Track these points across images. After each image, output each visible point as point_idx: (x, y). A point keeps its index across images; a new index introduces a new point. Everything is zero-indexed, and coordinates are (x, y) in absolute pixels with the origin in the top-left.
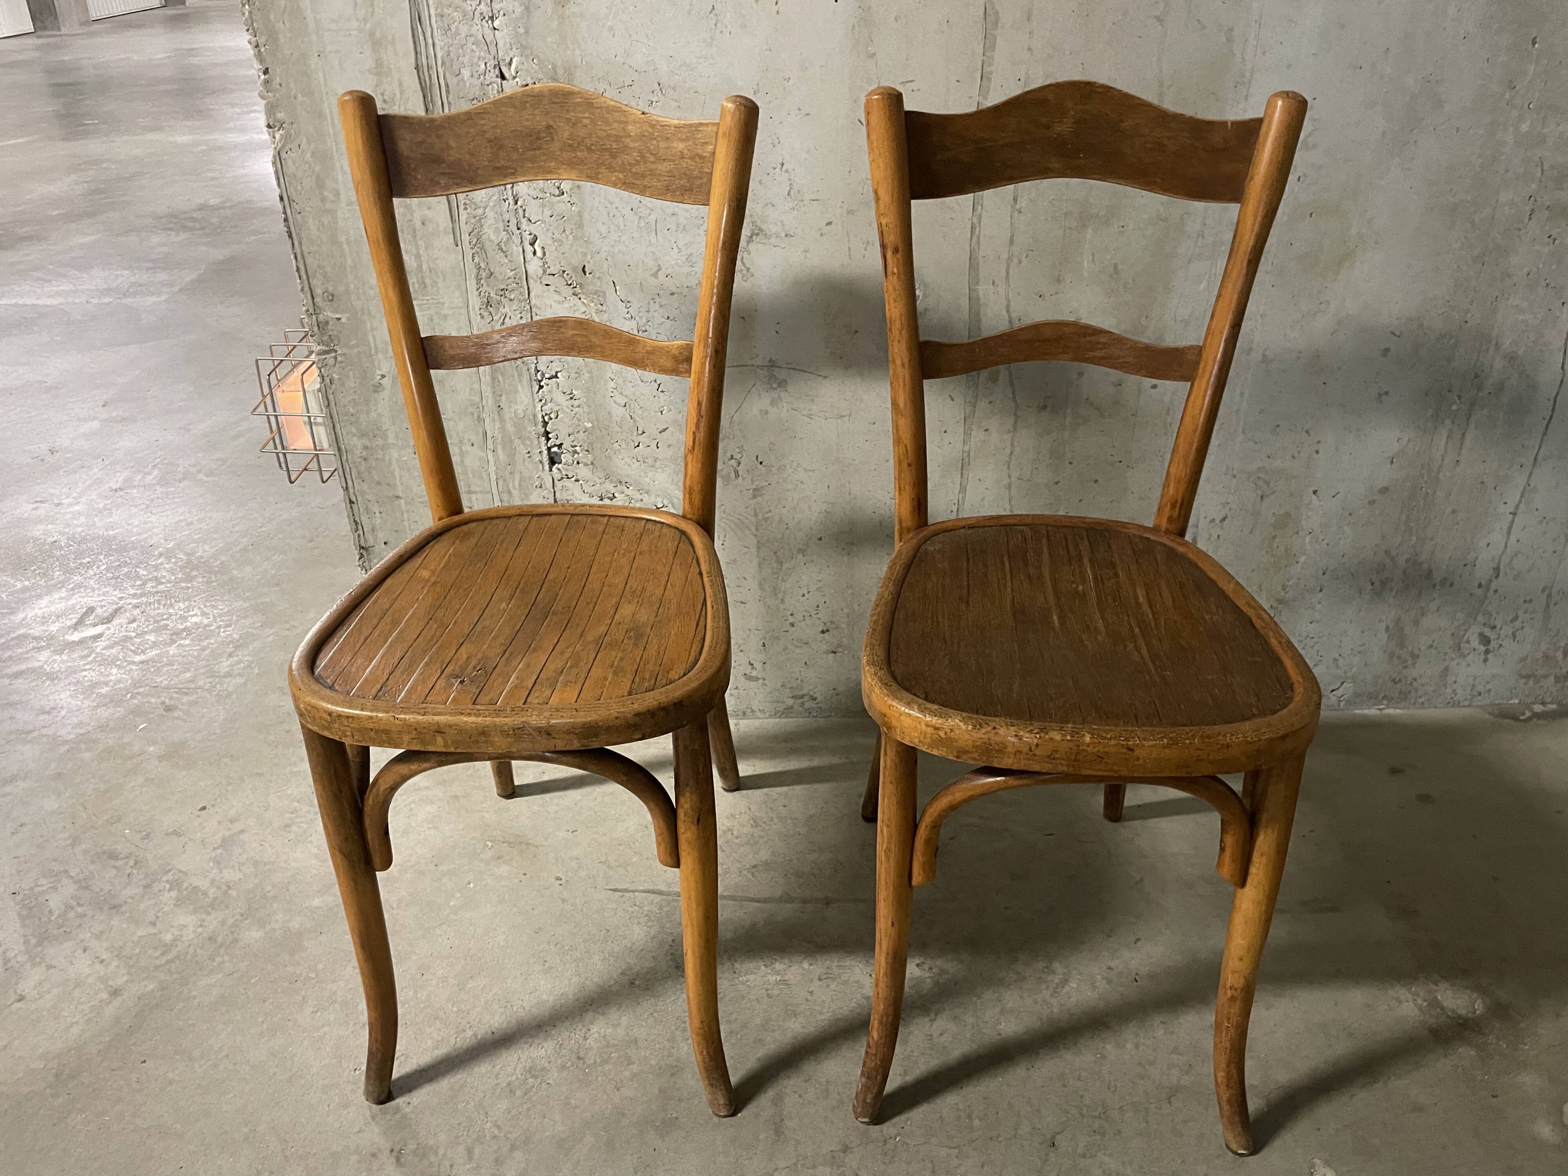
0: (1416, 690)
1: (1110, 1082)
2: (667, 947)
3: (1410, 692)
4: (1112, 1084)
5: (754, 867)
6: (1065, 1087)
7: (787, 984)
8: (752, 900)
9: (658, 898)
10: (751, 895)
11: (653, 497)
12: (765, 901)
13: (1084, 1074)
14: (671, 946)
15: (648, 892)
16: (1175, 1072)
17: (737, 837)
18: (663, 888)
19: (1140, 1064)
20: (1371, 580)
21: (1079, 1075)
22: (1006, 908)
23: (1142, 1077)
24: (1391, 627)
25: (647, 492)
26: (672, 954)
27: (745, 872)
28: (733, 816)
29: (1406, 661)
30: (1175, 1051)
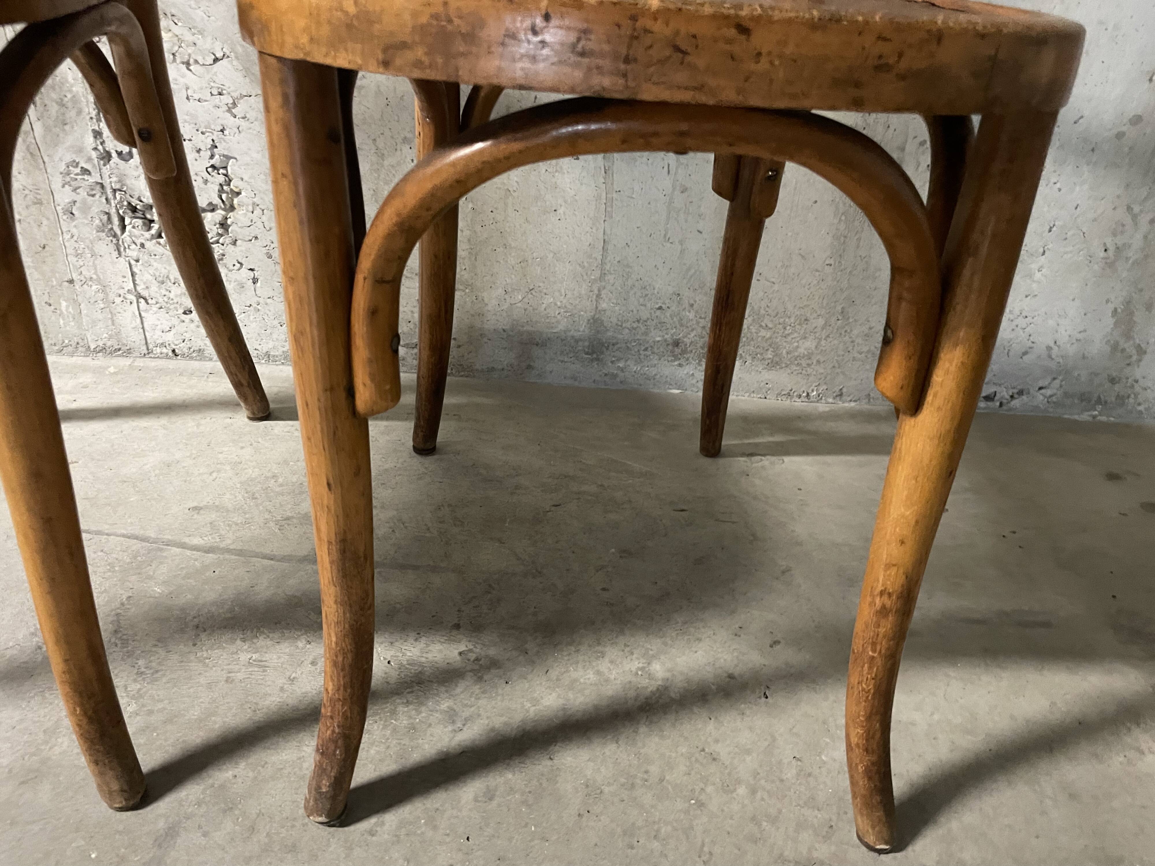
0: (1136, 396)
1: (703, 845)
2: (117, 604)
3: (1129, 397)
4: (706, 849)
5: (288, 519)
6: (632, 847)
7: (260, 666)
8: (265, 557)
9: (136, 545)
10: (267, 551)
11: (209, 40)
12: (283, 559)
13: (665, 830)
14: (123, 604)
15: (129, 537)
16: (806, 836)
17: (281, 485)
18: (152, 534)
19: (753, 819)
20: (1105, 244)
21: (658, 831)
22: (604, 589)
23: (754, 840)
24: (1119, 310)
25: (200, 33)
26: (118, 615)
27: (272, 524)
28: (286, 462)
29: (1131, 356)
30: (811, 802)
